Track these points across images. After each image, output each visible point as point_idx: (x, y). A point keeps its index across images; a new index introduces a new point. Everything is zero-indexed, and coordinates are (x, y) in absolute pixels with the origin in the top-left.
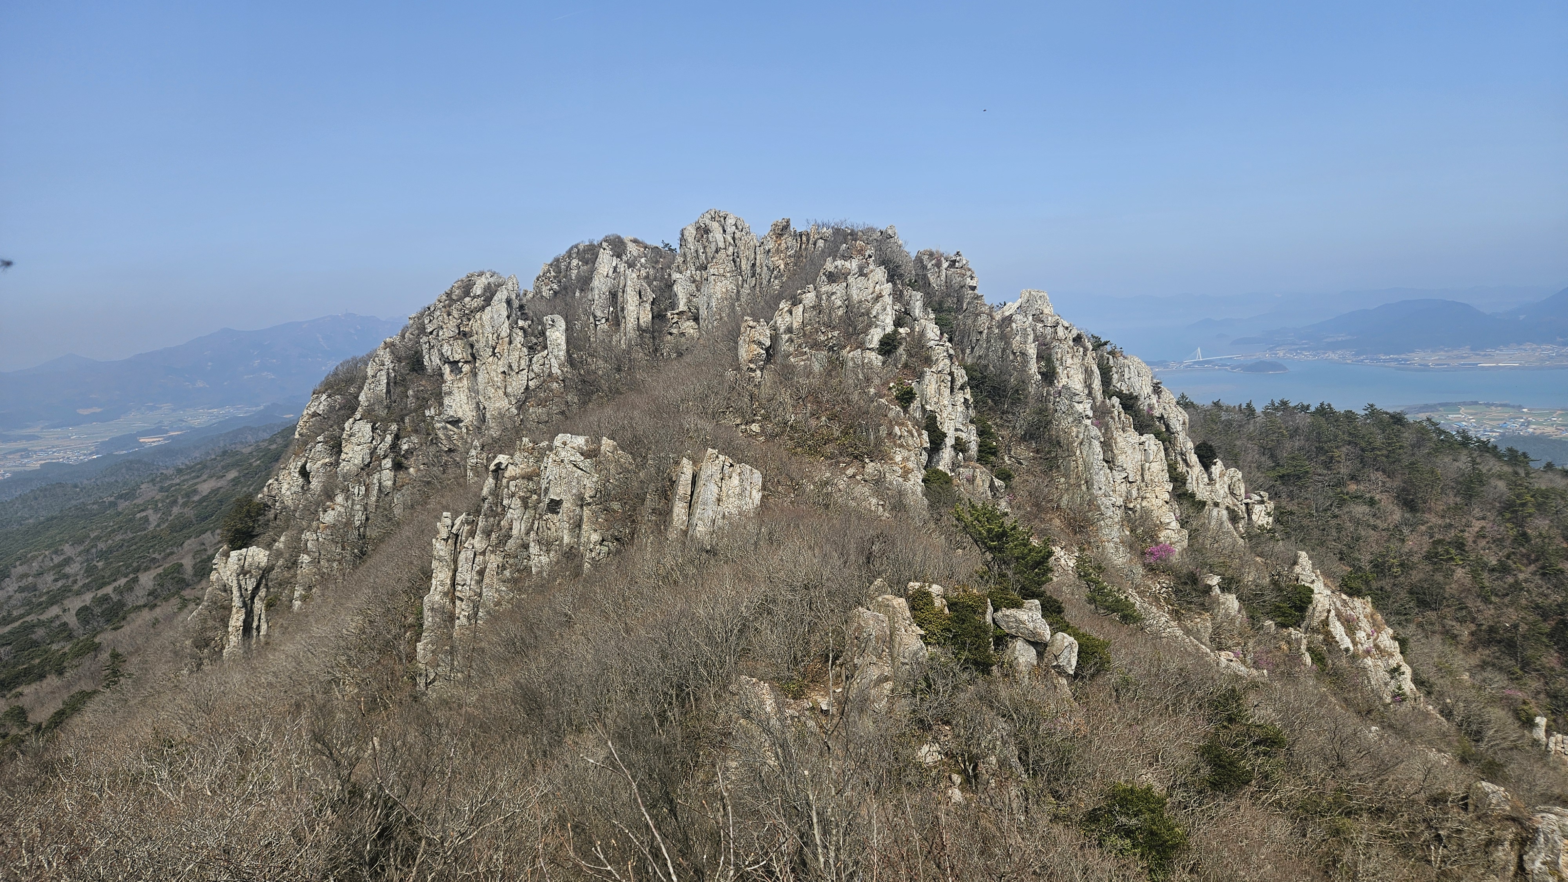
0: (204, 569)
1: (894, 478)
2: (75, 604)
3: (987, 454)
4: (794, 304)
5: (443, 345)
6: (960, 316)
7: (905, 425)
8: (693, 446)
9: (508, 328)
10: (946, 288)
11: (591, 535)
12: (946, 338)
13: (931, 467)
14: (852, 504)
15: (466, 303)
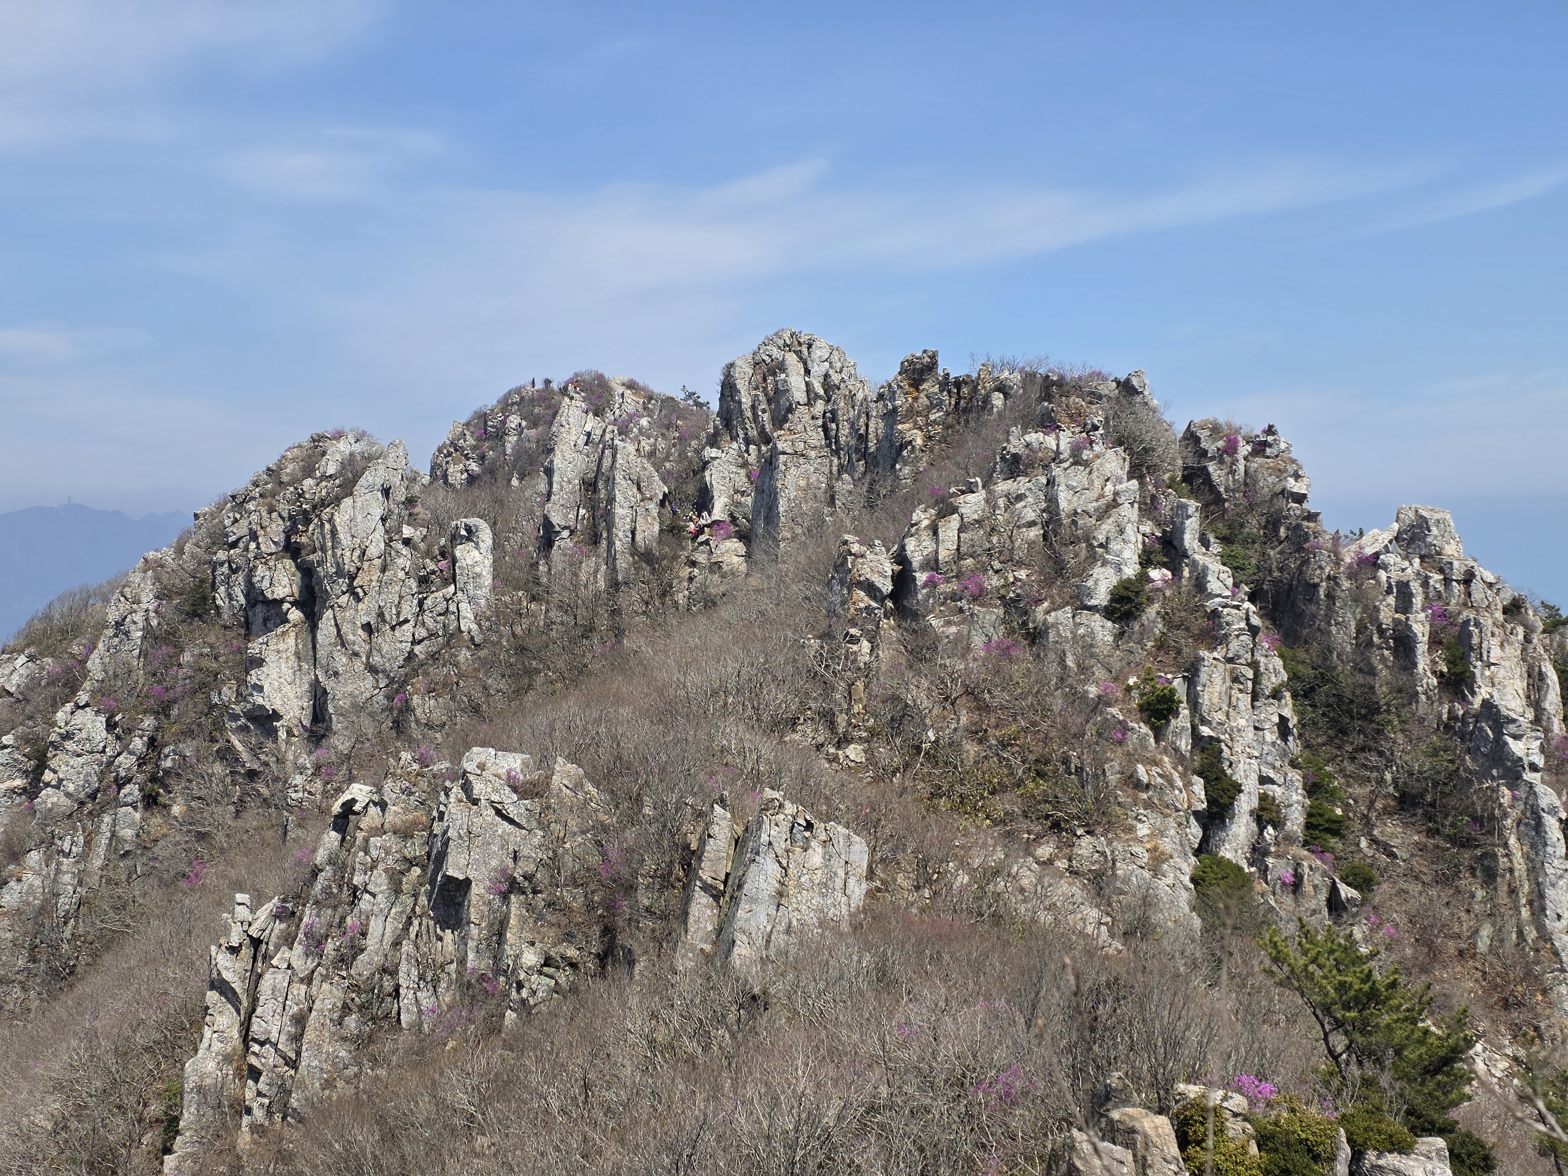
1: (1132, 872)
3: (1320, 828)
4: (941, 516)
5: (255, 567)
6: (1272, 553)
7: (1156, 763)
8: (733, 782)
9: (382, 540)
10: (1244, 496)
11: (522, 953)
12: (1246, 593)
13: (1209, 852)
14: (1045, 918)
15: (305, 489)
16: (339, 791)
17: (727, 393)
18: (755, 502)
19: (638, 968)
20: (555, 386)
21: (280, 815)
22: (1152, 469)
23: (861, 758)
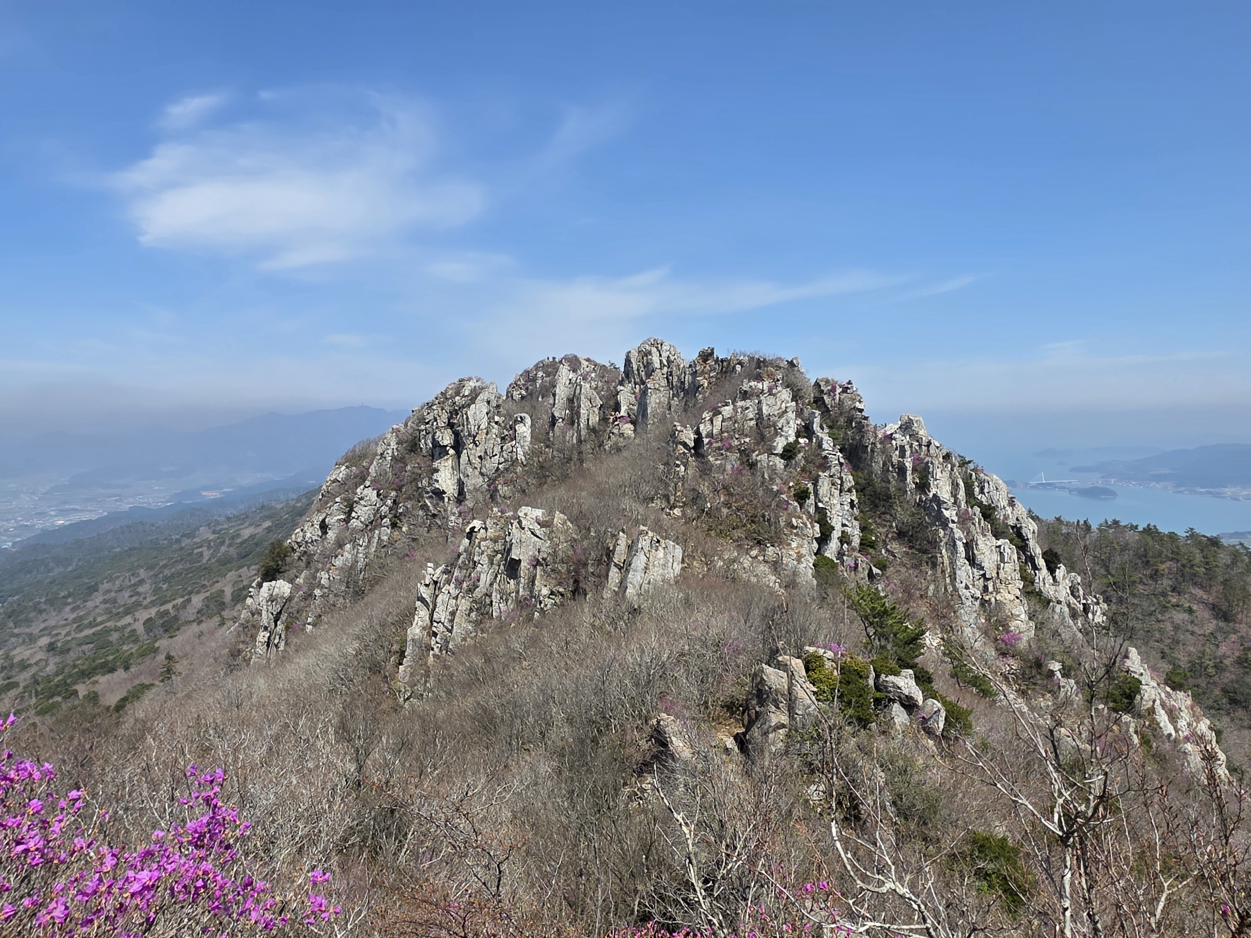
0: (240, 596)
1: (789, 561)
2: (143, 615)
3: (866, 545)
4: (714, 415)
5: (436, 432)
6: (849, 433)
7: (801, 518)
8: (628, 523)
9: (486, 422)
10: (838, 409)
11: (542, 589)
12: (838, 449)
13: (821, 554)
14: (754, 580)
15: (456, 401)
16: (469, 523)
17: (627, 364)
18: (638, 408)
19: (588, 597)
20: (557, 360)
21: (445, 532)
22: (801, 398)
23: (680, 514)
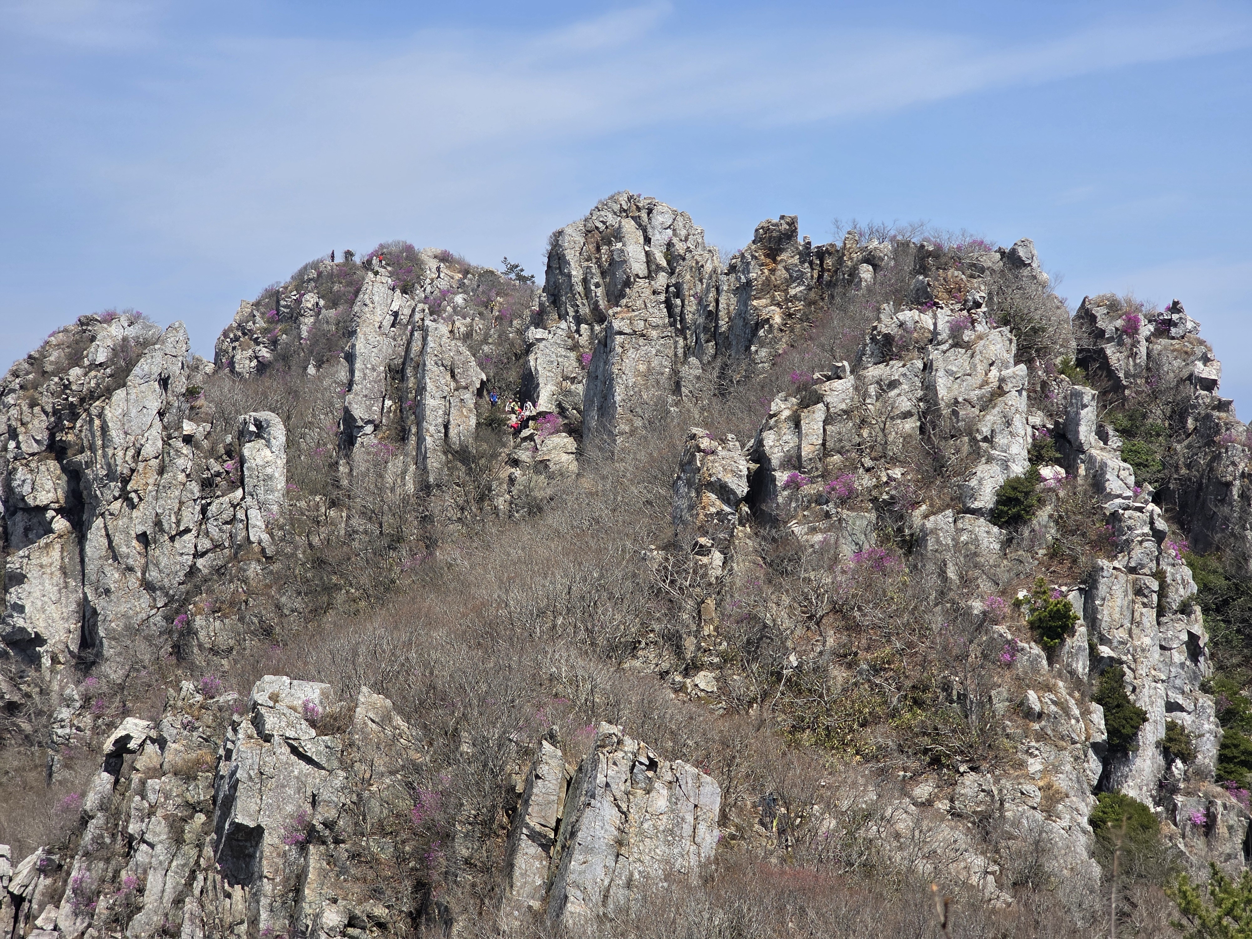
1: (1022, 813)
4: (803, 405)
5: (15, 469)
6: (1179, 447)
7: (1049, 688)
8: (565, 715)
9: (159, 437)
10: (1147, 382)
11: (322, 912)
12: (1149, 493)
13: (1110, 790)
14: (924, 867)
15: (71, 379)
16: (112, 726)
17: (555, 265)
18: (587, 390)
19: (456, 928)
20: (357, 260)
21: (44, 754)
22: (1043, 352)
23: (712, 687)
